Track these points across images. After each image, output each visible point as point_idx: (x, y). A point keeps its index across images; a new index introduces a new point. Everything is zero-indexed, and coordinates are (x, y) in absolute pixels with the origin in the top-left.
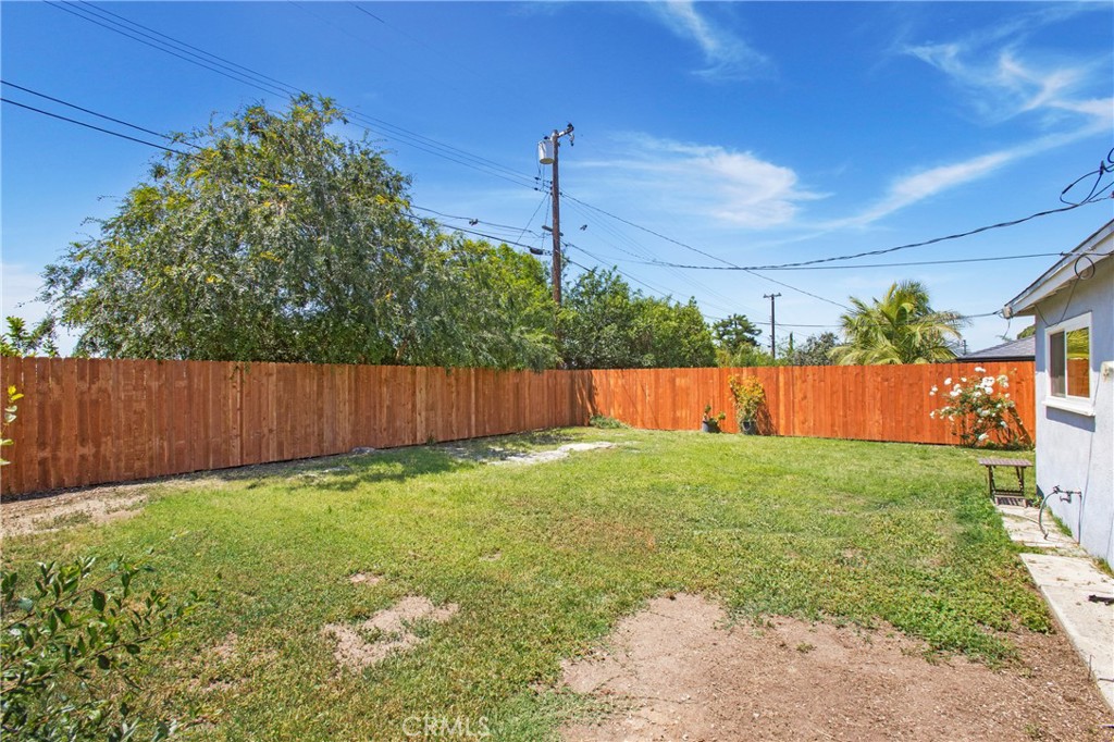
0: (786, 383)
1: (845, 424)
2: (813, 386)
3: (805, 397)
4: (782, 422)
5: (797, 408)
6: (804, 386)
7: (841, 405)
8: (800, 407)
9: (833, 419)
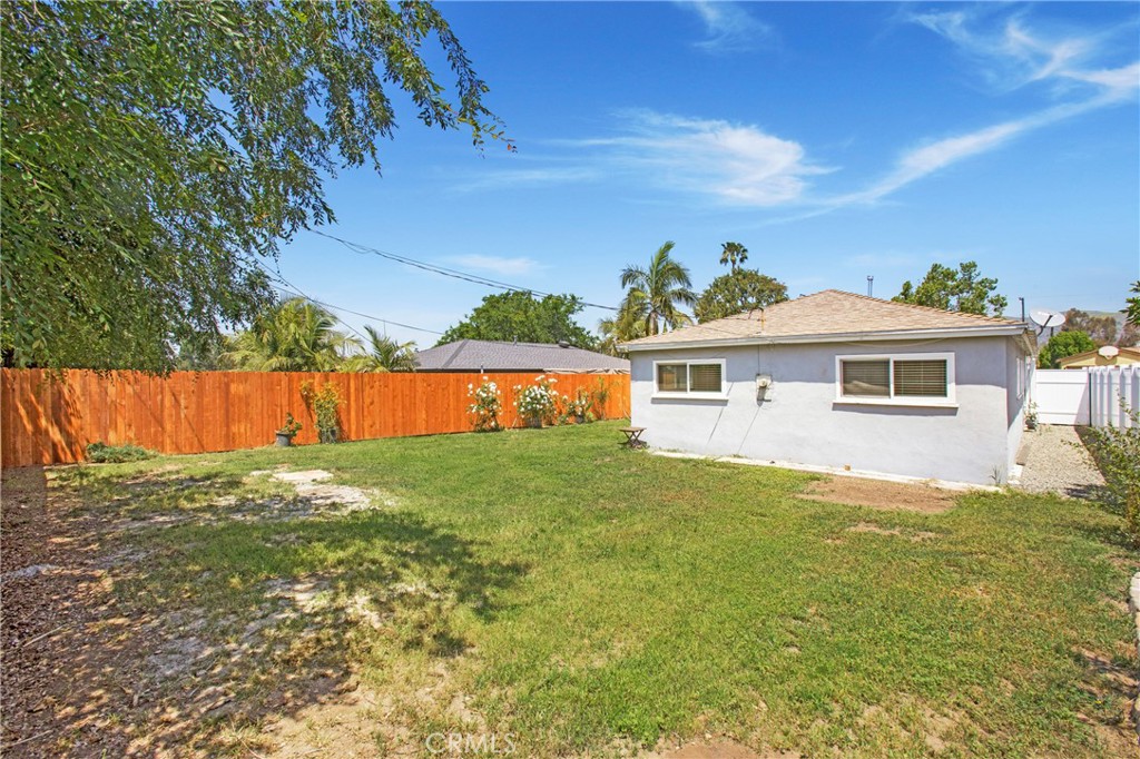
0: (356, 389)
1: (404, 423)
2: (379, 392)
3: (372, 403)
4: (353, 427)
5: (366, 413)
6: (372, 391)
7: (400, 407)
8: (369, 412)
9: (394, 420)
